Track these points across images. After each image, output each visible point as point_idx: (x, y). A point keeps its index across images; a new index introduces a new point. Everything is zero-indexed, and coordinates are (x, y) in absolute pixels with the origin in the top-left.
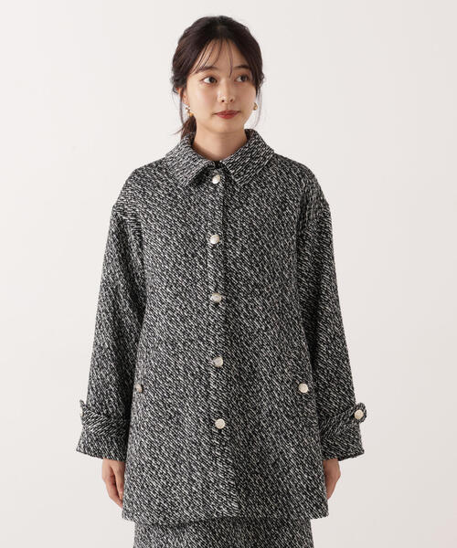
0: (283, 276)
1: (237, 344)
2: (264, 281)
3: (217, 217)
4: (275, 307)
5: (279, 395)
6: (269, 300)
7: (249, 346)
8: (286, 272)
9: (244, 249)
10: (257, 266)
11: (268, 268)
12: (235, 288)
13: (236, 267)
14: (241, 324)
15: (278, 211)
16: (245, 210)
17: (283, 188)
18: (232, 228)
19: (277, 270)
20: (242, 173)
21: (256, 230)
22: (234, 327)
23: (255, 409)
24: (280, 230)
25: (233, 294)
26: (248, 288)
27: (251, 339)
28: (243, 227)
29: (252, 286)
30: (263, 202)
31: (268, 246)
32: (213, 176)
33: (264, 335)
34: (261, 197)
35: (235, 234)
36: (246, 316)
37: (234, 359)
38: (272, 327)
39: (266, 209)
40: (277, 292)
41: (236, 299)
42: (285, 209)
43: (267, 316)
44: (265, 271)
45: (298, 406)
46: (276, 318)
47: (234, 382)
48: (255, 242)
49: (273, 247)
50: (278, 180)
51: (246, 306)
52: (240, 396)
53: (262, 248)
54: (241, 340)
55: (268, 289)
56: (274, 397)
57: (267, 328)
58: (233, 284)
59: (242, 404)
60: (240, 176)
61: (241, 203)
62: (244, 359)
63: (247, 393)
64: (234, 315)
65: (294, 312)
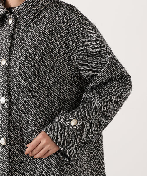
0: (49, 84)
1: (18, 129)
2: (35, 88)
3: (6, 47)
4: (43, 105)
5: (47, 161)
6: (38, 100)
7: (26, 130)
8: (51, 81)
9: (21, 68)
10: (30, 78)
11: (38, 79)
12: (16, 93)
13: (16, 80)
14: (20, 116)
15: (46, 41)
16: (25, 41)
17: (51, 24)
18: (15, 53)
19: (45, 80)
20: (25, 17)
21: (30, 55)
22: (15, 119)
23: (32, 170)
24: (47, 54)
25: (15, 97)
26: (24, 93)
27: (27, 126)
28: (22, 53)
29: (27, 92)
30: (36, 35)
31: (38, 65)
32: (9, 20)
33: (35, 123)
34: (36, 32)
35: (16, 58)
36: (23, 112)
37: (16, 139)
38: (40, 118)
39: (38, 40)
40: (44, 95)
41: (17, 100)
42: (51, 39)
43: (37, 111)
44: (36, 82)
45: (60, 167)
46: (43, 112)
47: (16, 154)
48: (28, 63)
49: (42, 65)
50: (49, 19)
51: (24, 105)
52: (21, 163)
53: (34, 67)
54: (21, 127)
55: (38, 93)
56: (44, 162)
57: (37, 119)
58: (14, 91)
59: (23, 168)
60: (23, 18)
61: (23, 36)
62: (23, 139)
63: (27, 161)
64: (16, 111)
65: (56, 107)
